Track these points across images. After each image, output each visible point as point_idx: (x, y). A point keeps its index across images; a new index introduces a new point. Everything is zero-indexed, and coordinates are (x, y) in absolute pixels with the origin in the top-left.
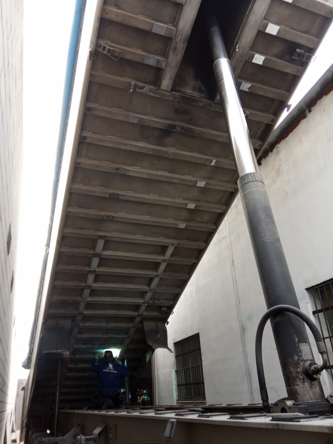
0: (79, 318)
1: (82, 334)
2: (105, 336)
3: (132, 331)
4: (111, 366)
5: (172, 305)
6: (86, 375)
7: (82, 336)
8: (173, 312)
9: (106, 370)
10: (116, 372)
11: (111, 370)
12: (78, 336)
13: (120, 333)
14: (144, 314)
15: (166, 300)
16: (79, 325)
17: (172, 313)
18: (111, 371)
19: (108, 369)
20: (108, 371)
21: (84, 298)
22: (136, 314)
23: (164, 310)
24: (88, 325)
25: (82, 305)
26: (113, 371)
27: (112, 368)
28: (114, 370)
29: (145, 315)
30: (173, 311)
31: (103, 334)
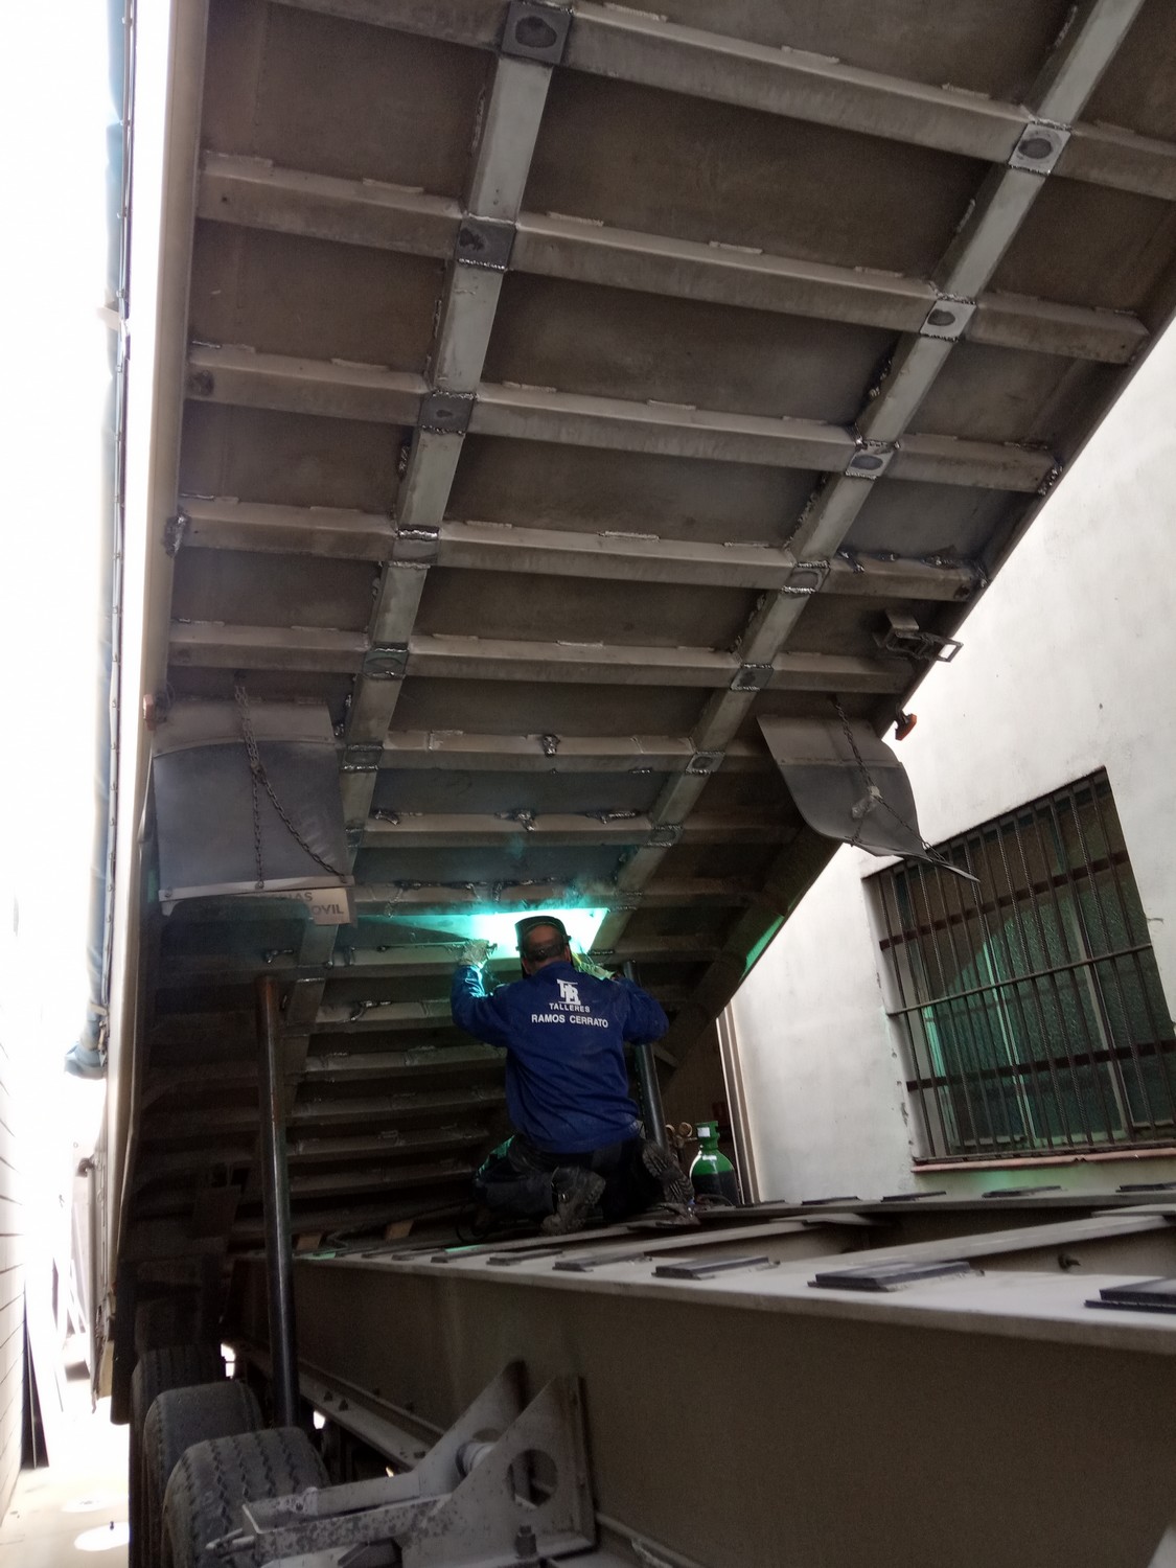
0: (380, 694)
1: (391, 814)
2: (527, 823)
3: (687, 787)
4: (569, 992)
5: (962, 591)
6: (408, 1063)
7: (393, 827)
8: (959, 646)
9: (549, 1018)
10: (602, 1023)
11: (576, 1013)
12: (371, 828)
13: (611, 812)
14: (778, 666)
15: (926, 557)
16: (380, 744)
17: (947, 651)
18: (578, 1020)
19: (558, 1012)
20: (562, 1019)
21: (413, 521)
22: (731, 663)
23: (904, 632)
24: (434, 746)
25: (404, 585)
26: (588, 1021)
27: (578, 1002)
28: (593, 1015)
29: (785, 674)
30: (957, 637)
31: (513, 816)
